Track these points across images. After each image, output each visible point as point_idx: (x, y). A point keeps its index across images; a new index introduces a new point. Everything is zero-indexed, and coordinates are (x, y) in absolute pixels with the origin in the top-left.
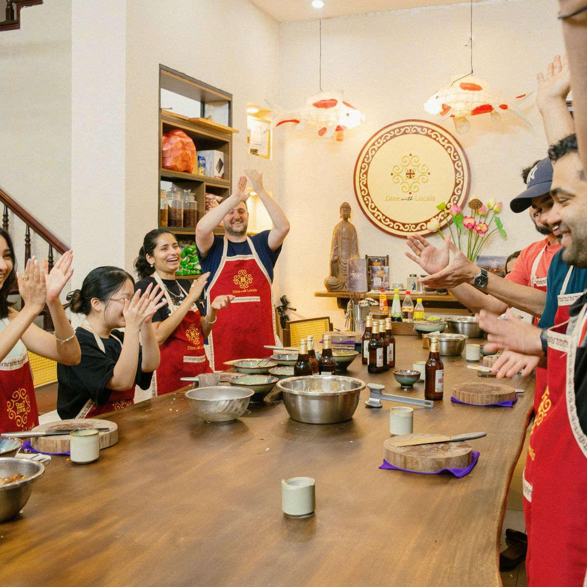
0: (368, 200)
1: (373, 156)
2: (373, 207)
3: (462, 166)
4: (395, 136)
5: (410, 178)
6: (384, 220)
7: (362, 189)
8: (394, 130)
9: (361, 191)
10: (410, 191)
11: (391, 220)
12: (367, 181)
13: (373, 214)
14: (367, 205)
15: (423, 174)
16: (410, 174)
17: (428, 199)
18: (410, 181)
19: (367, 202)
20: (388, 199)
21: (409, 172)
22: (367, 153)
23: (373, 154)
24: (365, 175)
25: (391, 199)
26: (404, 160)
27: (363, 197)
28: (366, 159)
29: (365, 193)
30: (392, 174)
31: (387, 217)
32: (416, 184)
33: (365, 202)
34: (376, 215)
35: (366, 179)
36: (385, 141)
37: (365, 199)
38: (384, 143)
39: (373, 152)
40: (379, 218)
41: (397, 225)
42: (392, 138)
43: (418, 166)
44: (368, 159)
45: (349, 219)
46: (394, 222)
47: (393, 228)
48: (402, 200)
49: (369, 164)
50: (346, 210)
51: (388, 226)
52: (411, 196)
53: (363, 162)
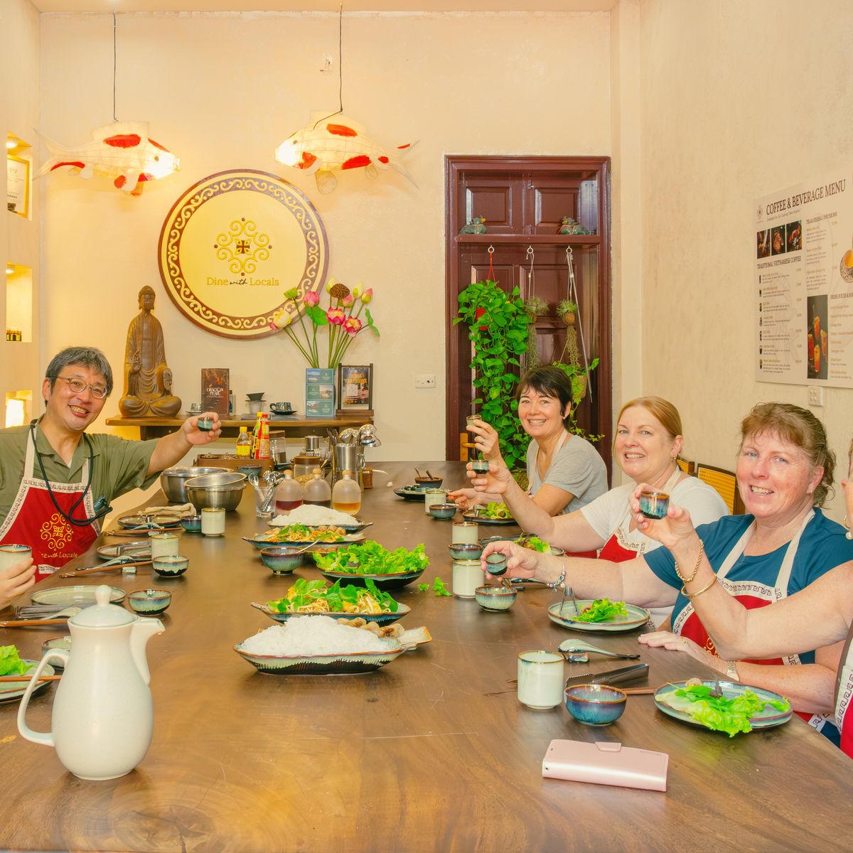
0: (180, 283)
1: (187, 220)
2: (187, 293)
3: (317, 237)
4: (220, 192)
5: (243, 252)
6: (204, 312)
7: (171, 267)
8: (219, 183)
9: (170, 270)
10: (243, 271)
11: (214, 313)
12: (178, 255)
13: (188, 304)
14: (179, 291)
15: (261, 247)
16: (243, 247)
17: (269, 284)
18: (243, 257)
19: (178, 287)
20: (211, 281)
21: (241, 244)
22: (179, 215)
23: (187, 217)
24: (175, 247)
25: (216, 282)
26: (234, 227)
27: (173, 278)
28: (177, 224)
29: (175, 273)
30: (216, 247)
31: (208, 309)
32: (251, 261)
33: (175, 285)
34: (192, 305)
35: (177, 253)
36: (205, 198)
37: (176, 282)
38: (204, 201)
39: (188, 213)
40: (196, 309)
41: (223, 320)
42: (215, 194)
43: (254, 236)
44: (180, 223)
45: (152, 311)
46: (219, 315)
47: (217, 323)
48: (231, 283)
49: (181, 231)
50: (147, 297)
51: (210, 321)
52: (243, 278)
53: (173, 227)
